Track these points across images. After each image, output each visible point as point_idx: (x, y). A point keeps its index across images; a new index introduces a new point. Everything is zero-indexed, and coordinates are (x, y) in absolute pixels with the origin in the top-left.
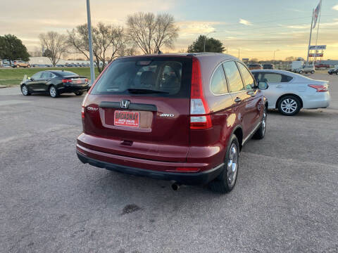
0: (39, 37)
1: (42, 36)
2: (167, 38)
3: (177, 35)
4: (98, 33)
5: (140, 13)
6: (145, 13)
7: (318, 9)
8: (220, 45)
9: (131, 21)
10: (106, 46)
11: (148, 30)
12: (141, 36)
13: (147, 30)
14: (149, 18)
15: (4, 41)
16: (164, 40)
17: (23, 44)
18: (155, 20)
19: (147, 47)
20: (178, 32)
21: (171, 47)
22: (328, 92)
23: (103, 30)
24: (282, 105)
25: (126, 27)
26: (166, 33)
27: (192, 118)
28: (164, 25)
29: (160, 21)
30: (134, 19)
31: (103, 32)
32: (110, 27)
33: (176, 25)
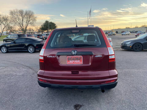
2: (31, 21)
3: (36, 20)
5: (16, 9)
7: (90, 12)
8: (55, 25)
9: (12, 13)
12: (18, 20)
13: (21, 17)
14: (21, 12)
16: (30, 22)
18: (24, 13)
19: (21, 25)
22: (111, 42)
25: (9, 16)
26: (30, 19)
27: (110, 56)
28: (29, 15)
29: (27, 13)
30: (13, 12)
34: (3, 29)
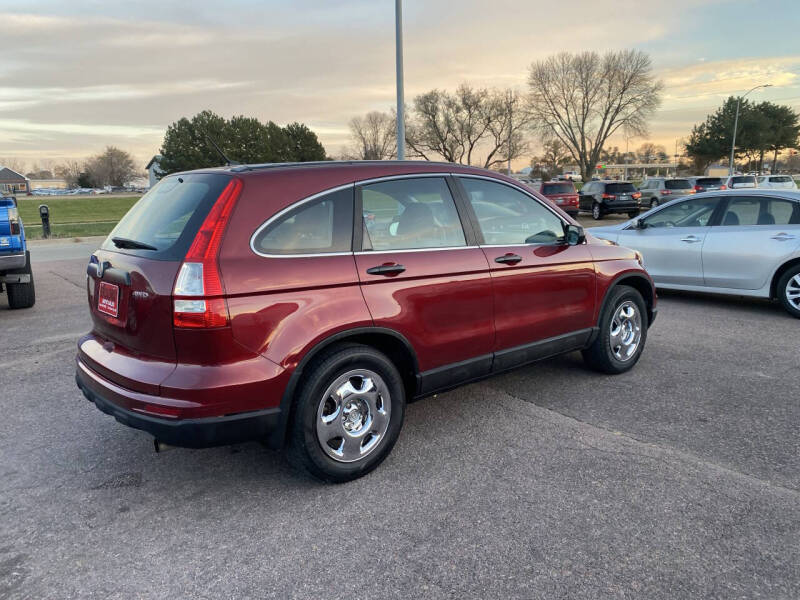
0: (349, 124)
1: (355, 124)
2: (631, 110)
3: (658, 101)
4: (458, 110)
5: (562, 56)
6: (574, 55)
9: (541, 77)
10: (472, 138)
11: (581, 95)
12: (562, 112)
13: (578, 94)
14: (585, 66)
15: (285, 138)
16: (620, 117)
17: (319, 141)
18: (600, 68)
19: (578, 135)
20: (660, 95)
21: (641, 133)
23: (470, 102)
24: (789, 288)
25: (526, 90)
26: (627, 97)
27: (176, 302)
29: (612, 69)
31: (468, 107)
32: (484, 94)
33: (654, 77)
34: (489, 158)
